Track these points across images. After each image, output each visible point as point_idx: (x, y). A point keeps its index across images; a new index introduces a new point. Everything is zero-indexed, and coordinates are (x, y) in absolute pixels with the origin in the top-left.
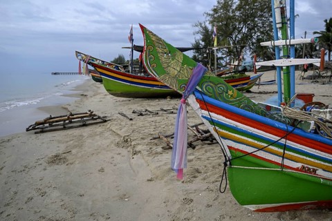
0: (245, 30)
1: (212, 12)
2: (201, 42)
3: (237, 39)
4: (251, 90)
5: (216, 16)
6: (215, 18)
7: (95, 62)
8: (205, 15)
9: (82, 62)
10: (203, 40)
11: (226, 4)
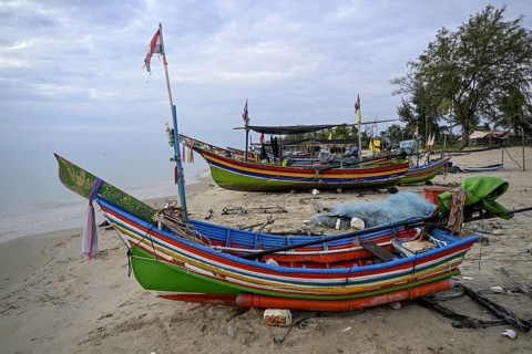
0: (474, 85)
1: (419, 61)
2: (412, 104)
3: (462, 99)
5: (426, 66)
6: (425, 69)
7: (202, 148)
8: (410, 66)
9: (186, 148)
10: (415, 102)
11: (443, 47)
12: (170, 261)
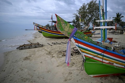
0: (90, 16)
1: (79, 10)
2: (75, 20)
3: (87, 19)
4: (92, 36)
6: (80, 12)
7: (40, 26)
8: (77, 11)
9: (35, 26)
10: (76, 19)
11: (84, 7)
12: (107, 63)
